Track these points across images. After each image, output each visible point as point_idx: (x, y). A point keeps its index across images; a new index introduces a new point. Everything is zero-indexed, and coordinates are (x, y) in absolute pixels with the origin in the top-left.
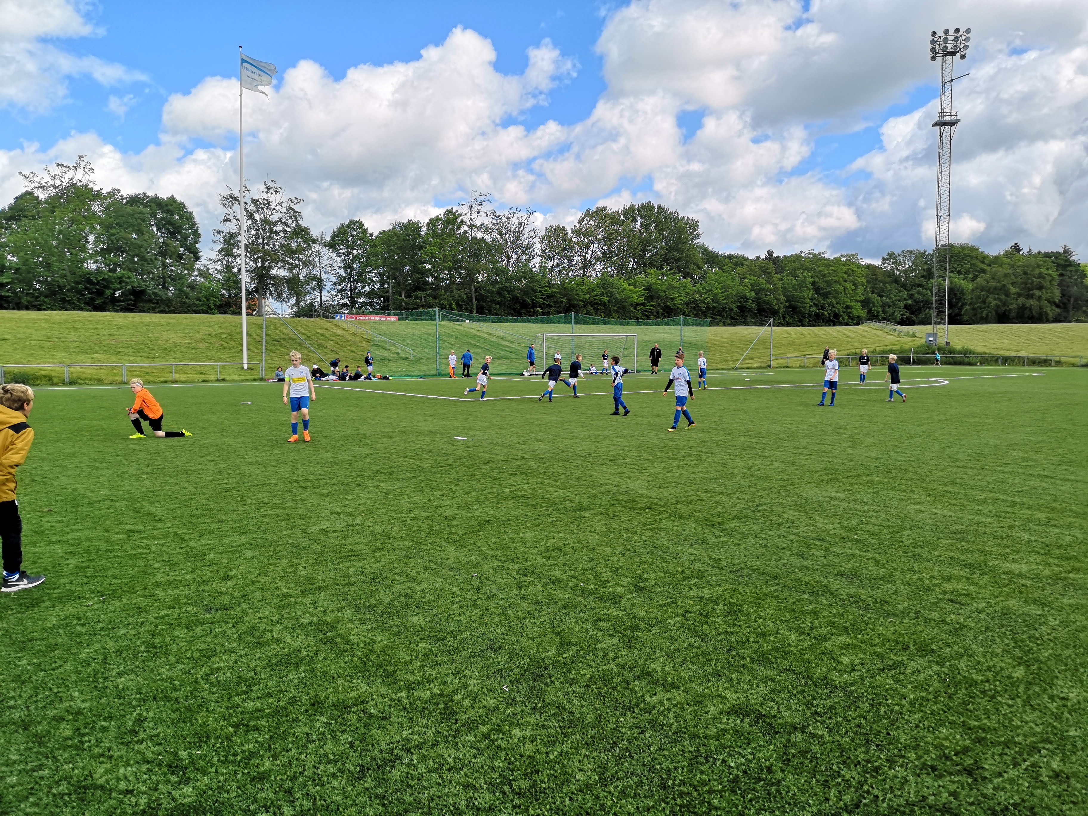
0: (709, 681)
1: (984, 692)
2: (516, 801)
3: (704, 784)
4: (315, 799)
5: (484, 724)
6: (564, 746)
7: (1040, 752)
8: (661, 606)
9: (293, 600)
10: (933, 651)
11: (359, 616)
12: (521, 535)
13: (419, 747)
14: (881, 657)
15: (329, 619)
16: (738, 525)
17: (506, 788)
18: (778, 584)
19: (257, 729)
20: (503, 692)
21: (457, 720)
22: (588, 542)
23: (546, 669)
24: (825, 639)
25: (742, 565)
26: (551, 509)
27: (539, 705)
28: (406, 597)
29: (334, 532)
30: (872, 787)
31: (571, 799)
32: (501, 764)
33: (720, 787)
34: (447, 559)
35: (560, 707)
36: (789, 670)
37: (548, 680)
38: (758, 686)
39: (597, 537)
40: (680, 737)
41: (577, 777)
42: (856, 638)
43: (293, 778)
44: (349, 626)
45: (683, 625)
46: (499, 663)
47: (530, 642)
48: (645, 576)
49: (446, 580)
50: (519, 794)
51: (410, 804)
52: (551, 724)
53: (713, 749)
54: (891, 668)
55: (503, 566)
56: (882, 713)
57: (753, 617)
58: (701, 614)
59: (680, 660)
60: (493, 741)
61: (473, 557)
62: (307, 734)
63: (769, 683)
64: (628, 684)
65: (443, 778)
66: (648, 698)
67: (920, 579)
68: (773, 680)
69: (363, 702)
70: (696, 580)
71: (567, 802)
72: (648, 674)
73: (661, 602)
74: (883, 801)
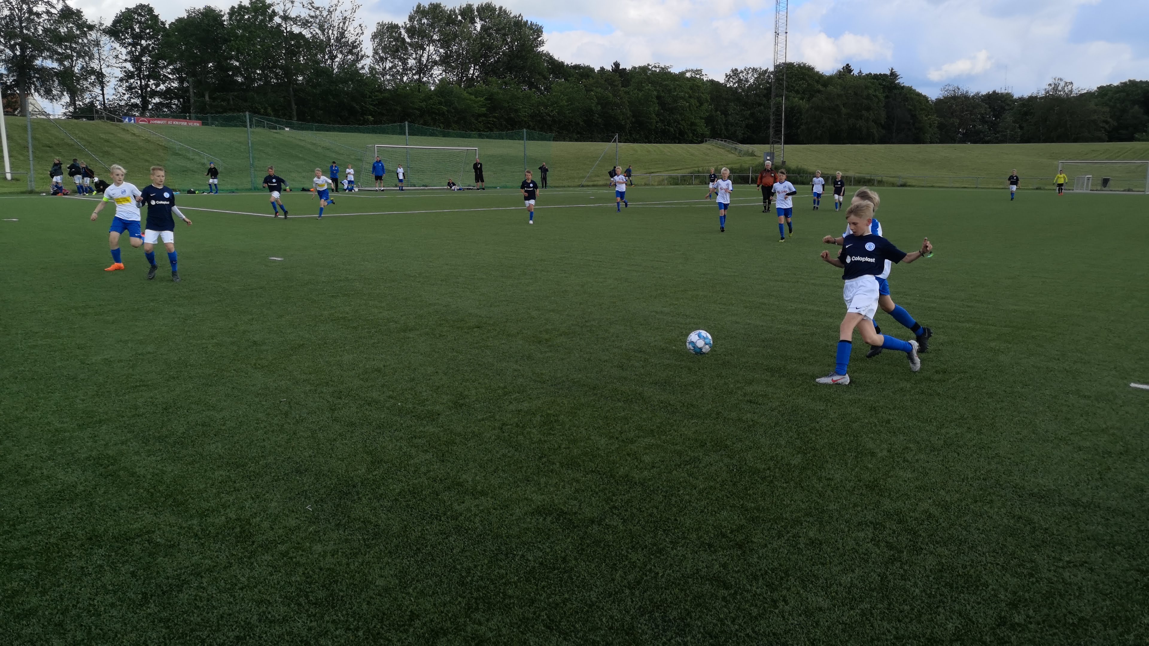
0: (518, 486)
1: (764, 479)
2: (312, 610)
3: (502, 577)
4: (90, 628)
5: (283, 543)
6: (367, 556)
7: (802, 524)
8: (480, 421)
9: (67, 434)
10: (726, 446)
11: (147, 448)
12: (338, 358)
13: (210, 570)
14: (680, 454)
15: (110, 453)
16: (564, 340)
17: (302, 600)
18: (596, 394)
19: (21, 566)
20: (306, 511)
21: (253, 542)
22: (410, 363)
23: (354, 486)
24: (632, 442)
25: (564, 379)
26: (373, 331)
27: (344, 521)
28: (203, 425)
29: (120, 361)
30: (655, 566)
31: (369, 603)
32: (298, 579)
33: (516, 578)
34: (253, 386)
35: (366, 522)
36: (594, 472)
37: (356, 497)
38: (564, 487)
39: (421, 357)
40: (484, 538)
41: (377, 583)
42: (660, 438)
43: (65, 612)
44: (136, 458)
45: (499, 437)
46: (304, 484)
47: (339, 462)
48: (466, 393)
49: (250, 406)
50: (315, 604)
51: (198, 624)
52: (355, 537)
53: (514, 547)
54: (687, 463)
55: (316, 390)
56: (673, 502)
57: (567, 426)
58: (517, 426)
59: (492, 469)
60: (291, 558)
61: (283, 382)
62: (82, 568)
63: (574, 484)
64: (437, 495)
65: (234, 597)
66: (456, 506)
67: (725, 384)
68: (578, 481)
69: (148, 532)
70: (517, 394)
71: (365, 606)
72: (460, 484)
73: (479, 417)
74: (662, 576)
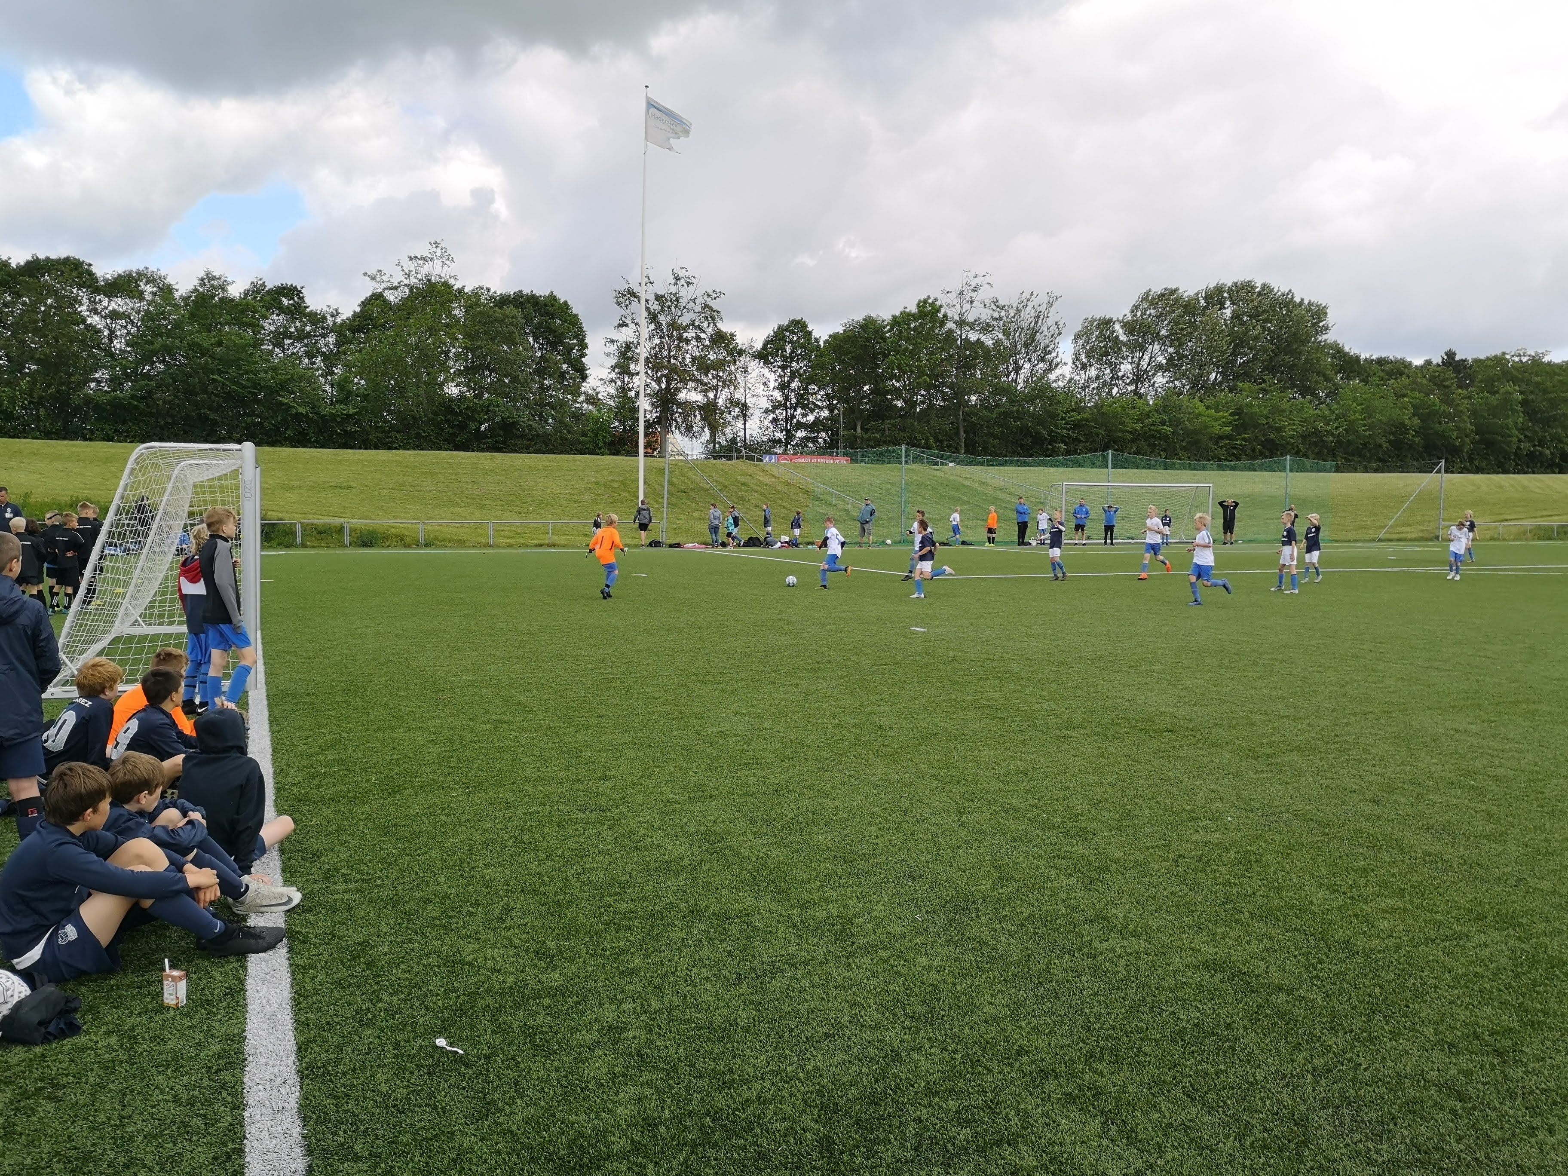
0: (1184, 933)
2: (908, 1023)
3: (1140, 1031)
4: (686, 997)
5: (884, 949)
6: (978, 979)
8: (1148, 848)
9: (679, 806)
10: (1520, 925)
11: (754, 829)
12: (976, 753)
13: (805, 963)
14: (1438, 925)
15: (718, 830)
16: (1296, 758)
17: (898, 1011)
18: (1326, 834)
20: (915, 920)
21: (853, 943)
23: (974, 902)
24: (1366, 900)
25: (1283, 808)
26: (1025, 724)
27: (957, 938)
28: (814, 813)
29: (735, 735)
31: (972, 1028)
32: (897, 989)
33: (1159, 1036)
34: (872, 775)
35: (982, 942)
36: (1298, 930)
37: (973, 915)
38: (1248, 942)
39: (1082, 762)
40: (1125, 985)
41: (985, 1010)
42: (1412, 902)
43: (664, 977)
44: (741, 838)
45: (1169, 871)
46: (916, 891)
47: (960, 873)
48: (1136, 812)
49: (866, 798)
50: (912, 1017)
51: (788, 1013)
52: (966, 957)
53: (1164, 1000)
54: (1447, 939)
55: (944, 788)
56: (1409, 984)
57: (1273, 869)
58: (1200, 861)
59: (1153, 907)
60: (892, 966)
66: (1096, 943)
69: (748, 915)
70: (1208, 822)
